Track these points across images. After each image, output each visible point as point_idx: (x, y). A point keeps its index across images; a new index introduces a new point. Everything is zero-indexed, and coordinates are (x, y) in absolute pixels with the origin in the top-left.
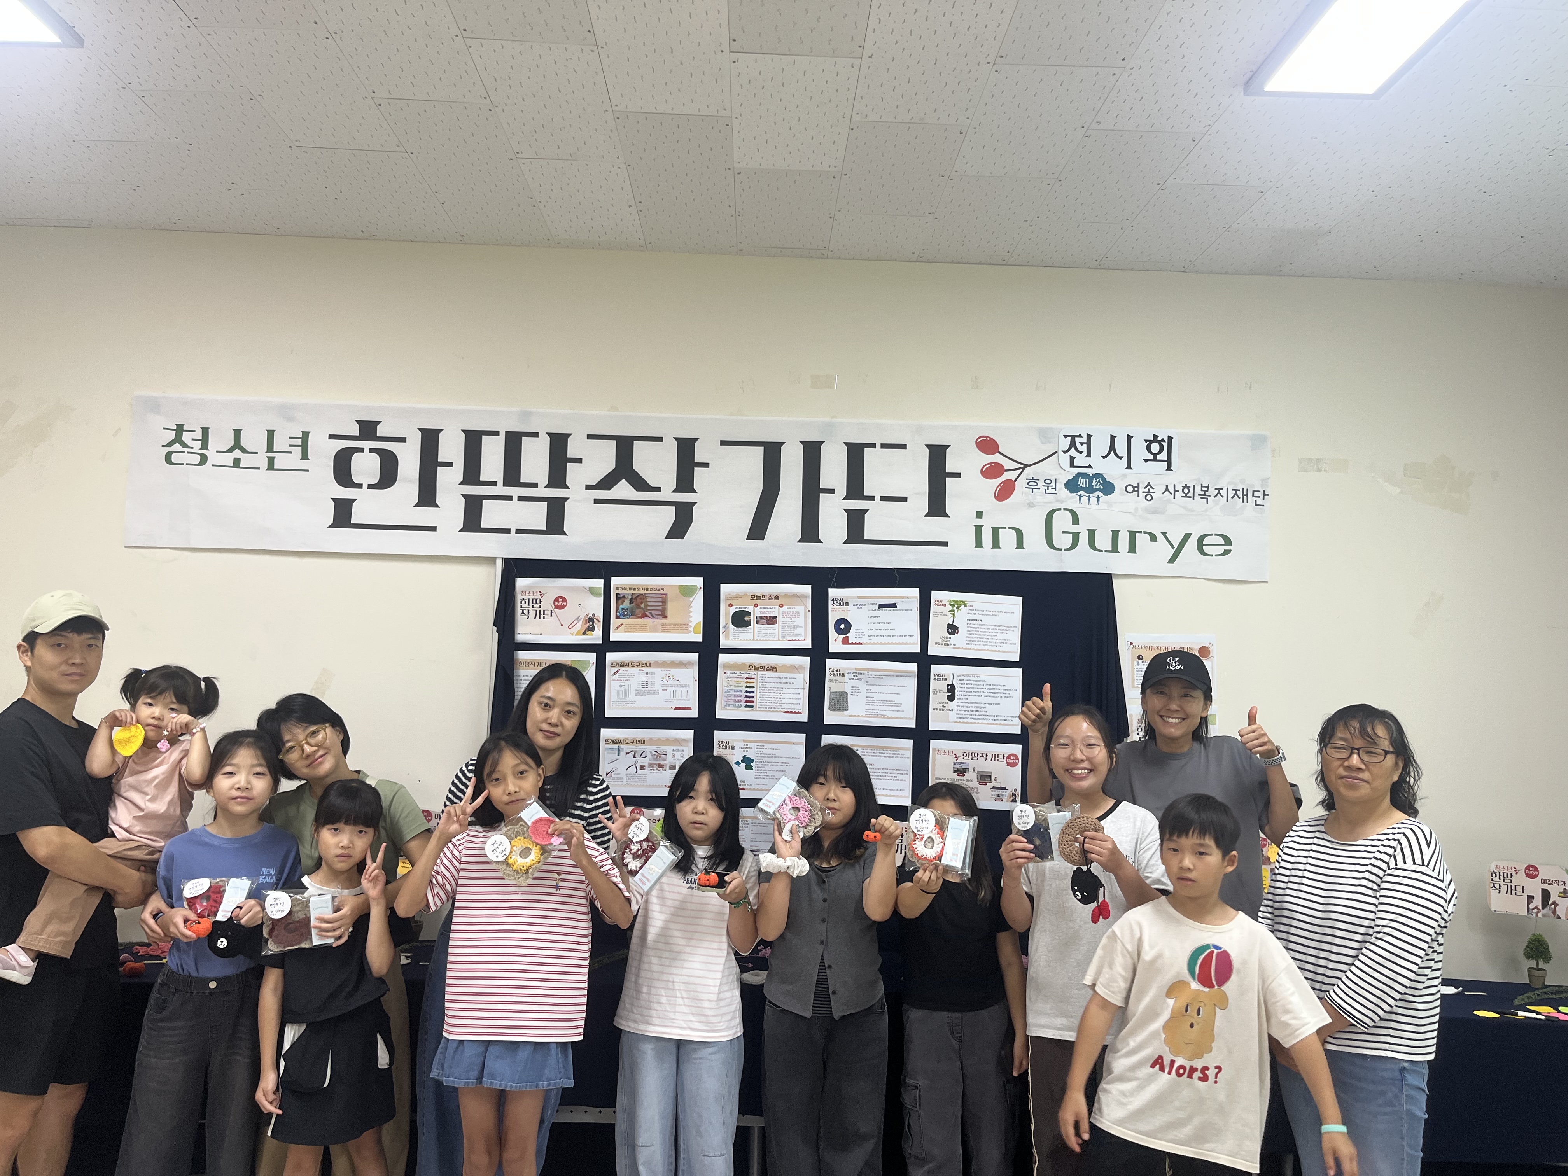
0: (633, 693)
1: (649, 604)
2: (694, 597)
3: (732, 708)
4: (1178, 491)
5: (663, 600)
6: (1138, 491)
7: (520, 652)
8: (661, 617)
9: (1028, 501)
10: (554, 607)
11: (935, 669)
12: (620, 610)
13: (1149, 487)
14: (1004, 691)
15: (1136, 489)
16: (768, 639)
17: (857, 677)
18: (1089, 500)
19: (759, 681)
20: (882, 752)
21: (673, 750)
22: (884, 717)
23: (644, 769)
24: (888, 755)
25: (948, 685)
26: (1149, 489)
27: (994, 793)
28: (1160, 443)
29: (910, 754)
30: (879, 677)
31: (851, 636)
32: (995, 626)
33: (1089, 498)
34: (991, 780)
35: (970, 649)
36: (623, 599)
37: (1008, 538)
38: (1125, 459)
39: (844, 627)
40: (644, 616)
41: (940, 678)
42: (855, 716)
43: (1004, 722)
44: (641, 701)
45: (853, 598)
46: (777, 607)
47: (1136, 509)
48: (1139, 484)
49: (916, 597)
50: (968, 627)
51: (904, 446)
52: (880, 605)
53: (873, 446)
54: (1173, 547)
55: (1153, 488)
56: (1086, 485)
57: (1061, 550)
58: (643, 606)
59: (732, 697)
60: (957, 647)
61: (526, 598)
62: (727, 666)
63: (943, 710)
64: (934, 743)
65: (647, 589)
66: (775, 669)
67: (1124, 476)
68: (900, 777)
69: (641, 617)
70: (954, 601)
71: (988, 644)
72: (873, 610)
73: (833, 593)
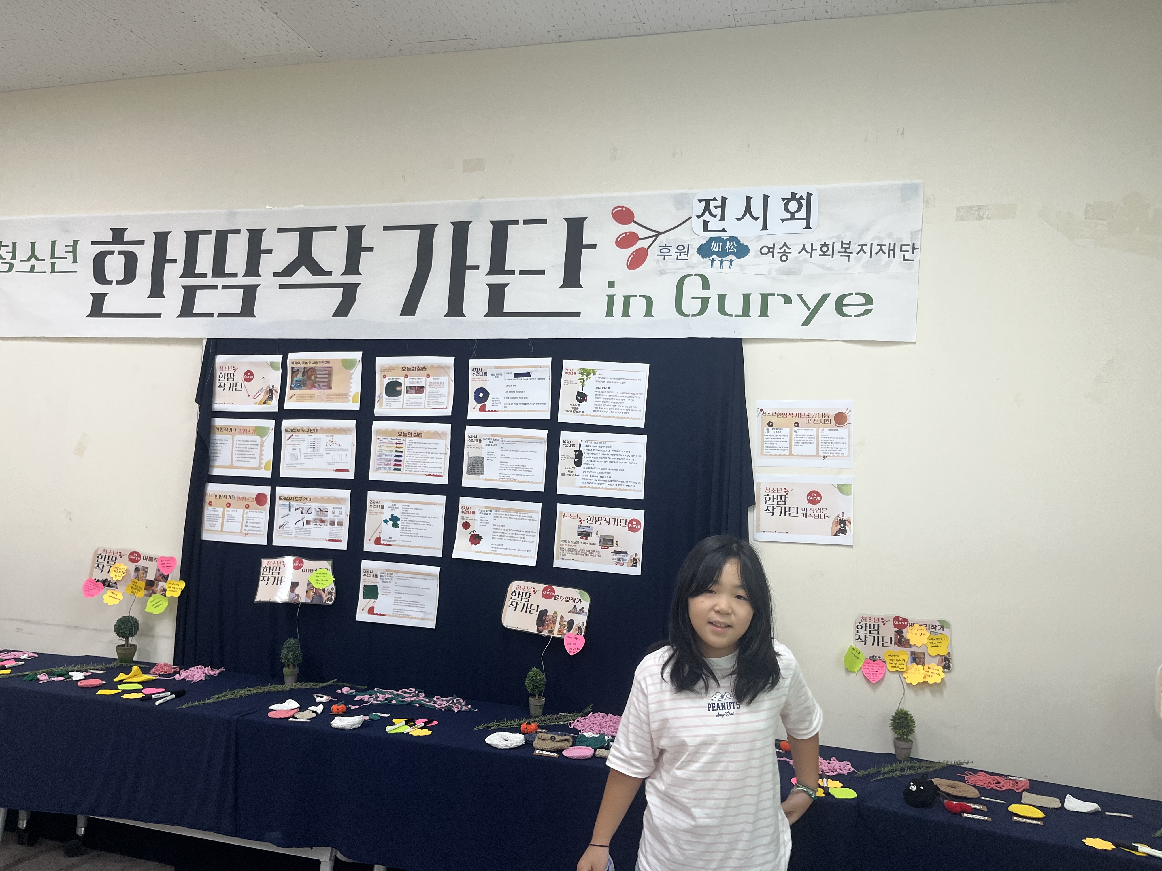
0: (302, 456)
1: (318, 376)
2: (354, 369)
3: (382, 470)
4: (816, 250)
5: (329, 372)
6: (773, 252)
7: (216, 419)
8: (327, 387)
9: (659, 269)
10: (243, 380)
11: (565, 436)
12: (294, 382)
13: (785, 248)
14: (628, 458)
15: (771, 250)
16: (415, 407)
17: (492, 442)
18: (721, 264)
19: (407, 446)
20: (514, 514)
21: (334, 508)
22: (516, 481)
23: (309, 524)
24: (518, 517)
25: (576, 451)
26: (785, 250)
27: (615, 557)
28: (799, 201)
29: (538, 517)
30: (513, 443)
31: (488, 404)
32: (622, 393)
33: (721, 262)
34: (612, 544)
35: (597, 416)
36: (297, 372)
37: (638, 306)
38: (761, 220)
39: (483, 395)
40: (313, 386)
41: (569, 444)
42: (489, 480)
43: (627, 488)
44: (310, 463)
45: (490, 368)
46: (424, 378)
47: (770, 272)
48: (774, 244)
49: (548, 366)
50: (596, 395)
51: (544, 221)
52: (515, 374)
53: (516, 222)
54: (809, 309)
55: (789, 249)
56: (719, 248)
57: (689, 315)
58: (313, 378)
59: (383, 461)
60: (585, 414)
61: (223, 372)
62: (380, 432)
63: (570, 475)
64: (561, 507)
65: (316, 363)
66: (419, 435)
67: (759, 238)
68: (528, 538)
69: (310, 389)
70: (584, 369)
71: (615, 411)
72: (509, 380)
73: (473, 363)
